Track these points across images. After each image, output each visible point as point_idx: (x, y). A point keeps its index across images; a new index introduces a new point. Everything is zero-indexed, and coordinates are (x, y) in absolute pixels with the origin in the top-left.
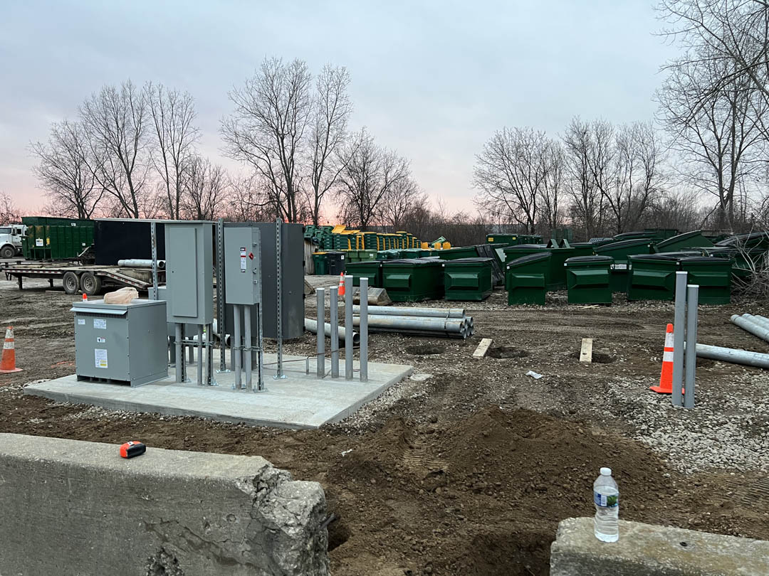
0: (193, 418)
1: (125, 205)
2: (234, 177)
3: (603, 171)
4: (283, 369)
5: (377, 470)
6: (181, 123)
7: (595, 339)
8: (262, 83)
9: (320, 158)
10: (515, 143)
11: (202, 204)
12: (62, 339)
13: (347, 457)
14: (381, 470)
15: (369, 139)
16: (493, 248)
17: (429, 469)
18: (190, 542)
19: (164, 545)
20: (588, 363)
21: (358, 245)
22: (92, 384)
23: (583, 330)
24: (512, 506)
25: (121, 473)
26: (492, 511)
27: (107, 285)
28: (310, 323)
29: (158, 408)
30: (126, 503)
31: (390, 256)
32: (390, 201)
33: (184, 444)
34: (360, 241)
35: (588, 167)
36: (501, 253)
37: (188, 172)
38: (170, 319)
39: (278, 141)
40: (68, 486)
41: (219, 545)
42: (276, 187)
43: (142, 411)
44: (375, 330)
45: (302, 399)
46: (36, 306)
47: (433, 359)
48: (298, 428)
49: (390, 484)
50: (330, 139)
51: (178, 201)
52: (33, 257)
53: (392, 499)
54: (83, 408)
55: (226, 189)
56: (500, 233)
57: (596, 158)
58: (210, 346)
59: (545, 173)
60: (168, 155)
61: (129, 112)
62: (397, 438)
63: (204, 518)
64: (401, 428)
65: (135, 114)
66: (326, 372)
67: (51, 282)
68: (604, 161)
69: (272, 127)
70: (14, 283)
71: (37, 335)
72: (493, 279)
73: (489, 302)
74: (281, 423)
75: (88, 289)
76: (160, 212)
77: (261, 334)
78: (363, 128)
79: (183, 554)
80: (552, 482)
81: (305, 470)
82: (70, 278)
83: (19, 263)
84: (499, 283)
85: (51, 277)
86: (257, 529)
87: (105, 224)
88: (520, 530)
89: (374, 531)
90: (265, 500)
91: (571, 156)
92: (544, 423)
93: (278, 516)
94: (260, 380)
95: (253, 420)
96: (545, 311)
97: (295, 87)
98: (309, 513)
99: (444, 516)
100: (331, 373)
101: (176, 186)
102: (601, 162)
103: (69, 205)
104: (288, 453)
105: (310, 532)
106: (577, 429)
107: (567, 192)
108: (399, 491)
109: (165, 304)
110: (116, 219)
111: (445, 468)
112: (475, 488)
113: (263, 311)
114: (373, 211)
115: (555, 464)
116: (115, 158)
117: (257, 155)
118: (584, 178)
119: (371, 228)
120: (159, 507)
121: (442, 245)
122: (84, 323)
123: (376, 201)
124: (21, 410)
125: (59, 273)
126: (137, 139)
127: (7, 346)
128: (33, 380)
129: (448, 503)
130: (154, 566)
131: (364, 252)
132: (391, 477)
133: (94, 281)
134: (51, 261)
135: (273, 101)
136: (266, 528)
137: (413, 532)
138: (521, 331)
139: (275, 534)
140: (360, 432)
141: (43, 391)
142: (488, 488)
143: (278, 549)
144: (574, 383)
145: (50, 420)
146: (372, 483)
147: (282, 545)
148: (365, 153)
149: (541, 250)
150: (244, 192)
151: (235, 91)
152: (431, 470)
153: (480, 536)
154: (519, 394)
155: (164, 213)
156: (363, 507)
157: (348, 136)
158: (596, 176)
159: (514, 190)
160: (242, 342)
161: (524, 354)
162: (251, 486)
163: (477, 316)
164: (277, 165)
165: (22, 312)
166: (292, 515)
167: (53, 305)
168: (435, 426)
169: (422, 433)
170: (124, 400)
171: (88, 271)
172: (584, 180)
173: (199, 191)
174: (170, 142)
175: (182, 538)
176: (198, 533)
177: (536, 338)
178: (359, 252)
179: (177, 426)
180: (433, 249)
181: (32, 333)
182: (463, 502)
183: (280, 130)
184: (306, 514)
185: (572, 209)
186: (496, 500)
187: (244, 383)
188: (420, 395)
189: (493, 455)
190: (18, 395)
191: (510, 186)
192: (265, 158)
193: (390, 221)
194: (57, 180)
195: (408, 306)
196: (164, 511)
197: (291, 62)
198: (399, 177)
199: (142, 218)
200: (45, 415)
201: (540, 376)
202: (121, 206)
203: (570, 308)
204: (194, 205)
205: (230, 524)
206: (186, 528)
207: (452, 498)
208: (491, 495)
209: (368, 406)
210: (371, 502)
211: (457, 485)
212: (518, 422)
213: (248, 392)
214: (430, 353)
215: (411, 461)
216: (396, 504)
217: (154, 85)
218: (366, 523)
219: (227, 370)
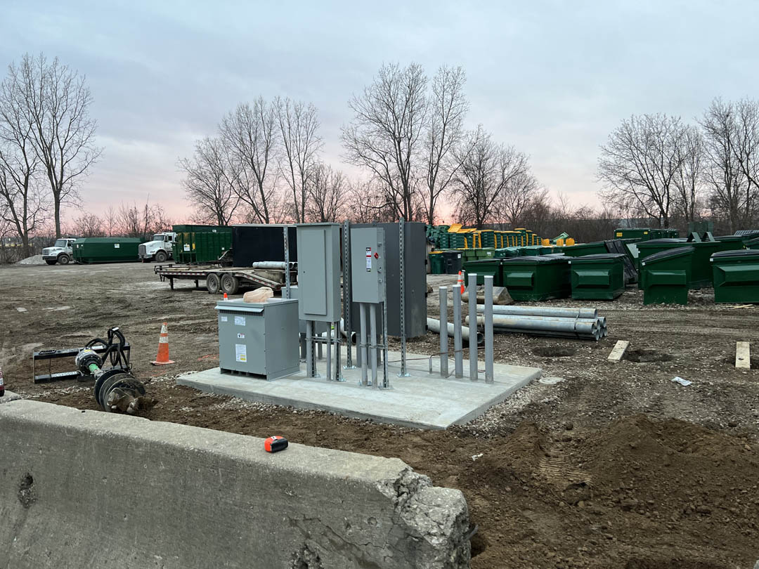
0: (324, 412)
1: (257, 212)
2: (354, 182)
3: (751, 156)
4: (407, 367)
5: (512, 477)
6: (306, 133)
7: (752, 343)
8: (380, 89)
9: (436, 159)
10: (645, 131)
11: (325, 209)
12: (207, 335)
13: (478, 461)
14: (516, 478)
15: (485, 137)
16: (624, 244)
17: (569, 480)
18: (332, 541)
19: (307, 541)
20: (746, 370)
21: (474, 243)
22: (233, 377)
23: (736, 333)
24: (669, 528)
25: (266, 467)
26: (645, 532)
27: (243, 286)
28: (432, 322)
29: (291, 401)
30: (272, 498)
31: (508, 254)
32: (507, 198)
33: (316, 438)
34: (477, 239)
35: (732, 153)
36: (634, 249)
37: (313, 179)
38: (302, 317)
39: (395, 145)
40: (219, 476)
41: (361, 548)
42: (393, 189)
43: (277, 404)
44: (500, 330)
45: (427, 398)
46: (185, 305)
47: (562, 362)
48: (424, 427)
49: (527, 494)
50: (446, 139)
51: (303, 206)
52: (181, 261)
53: (529, 509)
54: (225, 399)
55: (347, 194)
56: (629, 227)
57: (741, 142)
58: (338, 343)
59: (680, 162)
60: (294, 164)
61: (261, 126)
62: (532, 445)
63: (346, 519)
64: (535, 434)
65: (266, 127)
66: (450, 372)
67: (197, 283)
68: (751, 145)
69: (389, 131)
70: (166, 285)
71: (186, 330)
72: (625, 276)
73: (622, 301)
74: (408, 422)
75: (228, 289)
76: (288, 218)
77: (386, 332)
78: (479, 126)
79: (325, 552)
80: (716, 504)
81: (435, 472)
82: (212, 279)
83: (171, 266)
84: (631, 281)
85: (196, 278)
86: (400, 536)
87: (241, 230)
88: (681, 557)
89: (512, 543)
90: (406, 505)
91: (711, 141)
92: (702, 436)
93: (420, 524)
94: (385, 378)
95: (380, 418)
96: (687, 311)
97: (411, 90)
98: (452, 523)
99: (589, 533)
100: (454, 373)
101: (301, 193)
102: (747, 146)
103: (210, 213)
104: (417, 453)
105: (453, 543)
106: (743, 445)
107: (706, 181)
108: (536, 501)
109: (297, 302)
110: (249, 225)
111: (588, 480)
112: (624, 504)
113: (387, 309)
114: (489, 208)
115: (720, 484)
116: (249, 169)
117: (375, 159)
118: (727, 165)
119: (488, 226)
120: (302, 503)
121: (565, 241)
122: (226, 320)
123: (493, 199)
124: (174, 398)
125: (203, 274)
126: (267, 151)
127: (162, 340)
128: (184, 371)
129: (594, 519)
130: (297, 562)
131: (481, 250)
132: (526, 486)
133: (232, 281)
134: (196, 264)
135: (390, 106)
136: (409, 535)
137: (555, 548)
138: (661, 333)
139: (417, 542)
140: (489, 435)
141: (192, 382)
142: (639, 506)
143: (421, 559)
144: (730, 392)
145: (199, 409)
146: (506, 491)
147: (425, 555)
148: (481, 151)
149: (681, 245)
150: (363, 196)
151: (355, 100)
152: (572, 481)
153: (634, 560)
154: (665, 402)
155: (291, 219)
156: (498, 516)
157: (463, 135)
158: (741, 162)
159: (643, 181)
160: (368, 339)
161: (666, 358)
162: (392, 490)
163: (609, 316)
164: (394, 168)
165: (174, 310)
166: (435, 524)
167: (199, 304)
168: (570, 434)
169: (557, 441)
170: (260, 392)
171: (227, 273)
172: (727, 166)
173: (322, 197)
174: (296, 152)
175: (324, 536)
176: (339, 533)
177: (682, 341)
178: (476, 251)
179: (310, 420)
180: (555, 246)
181: (182, 329)
182: (610, 519)
183: (397, 134)
184: (450, 524)
185: (712, 200)
186: (649, 520)
187: (370, 379)
188: (552, 399)
189: (643, 470)
190: (172, 384)
191: (639, 178)
192: (383, 162)
193: (507, 219)
194: (201, 191)
195: (531, 305)
196: (307, 508)
197: (408, 66)
198: (517, 172)
199: (272, 223)
200: (194, 404)
201: (689, 383)
202: (254, 213)
203: (718, 308)
204: (318, 210)
205: (371, 527)
206: (327, 527)
207: (598, 514)
208: (642, 514)
209: (495, 409)
210: (507, 511)
211: (602, 499)
212: (670, 434)
213: (374, 389)
214: (558, 355)
215: (548, 471)
216: (535, 515)
217: (282, 99)
218: (502, 533)
219: (353, 367)
